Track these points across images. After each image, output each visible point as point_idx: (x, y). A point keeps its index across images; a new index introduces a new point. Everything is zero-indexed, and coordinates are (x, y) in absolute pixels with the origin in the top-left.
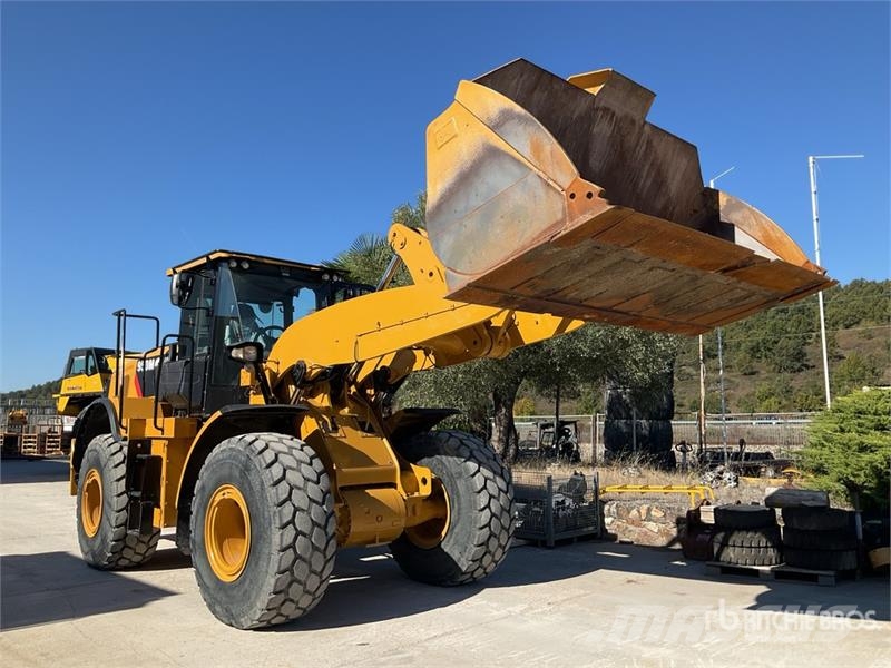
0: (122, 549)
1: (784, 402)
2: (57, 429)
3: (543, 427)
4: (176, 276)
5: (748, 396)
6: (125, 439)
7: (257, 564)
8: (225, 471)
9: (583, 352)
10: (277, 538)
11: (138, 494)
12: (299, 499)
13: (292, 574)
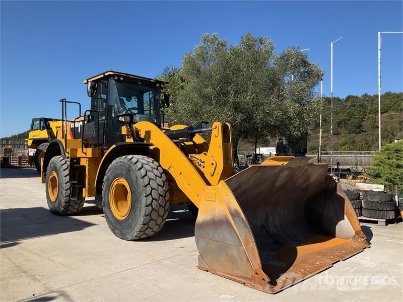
0: (68, 207)
1: (352, 147)
2: (27, 155)
3: (247, 156)
4: (89, 83)
5: (335, 144)
6: (68, 158)
7: (135, 212)
8: (119, 172)
9: (272, 122)
10: (144, 201)
11: (75, 182)
12: (153, 184)
13: (151, 216)
